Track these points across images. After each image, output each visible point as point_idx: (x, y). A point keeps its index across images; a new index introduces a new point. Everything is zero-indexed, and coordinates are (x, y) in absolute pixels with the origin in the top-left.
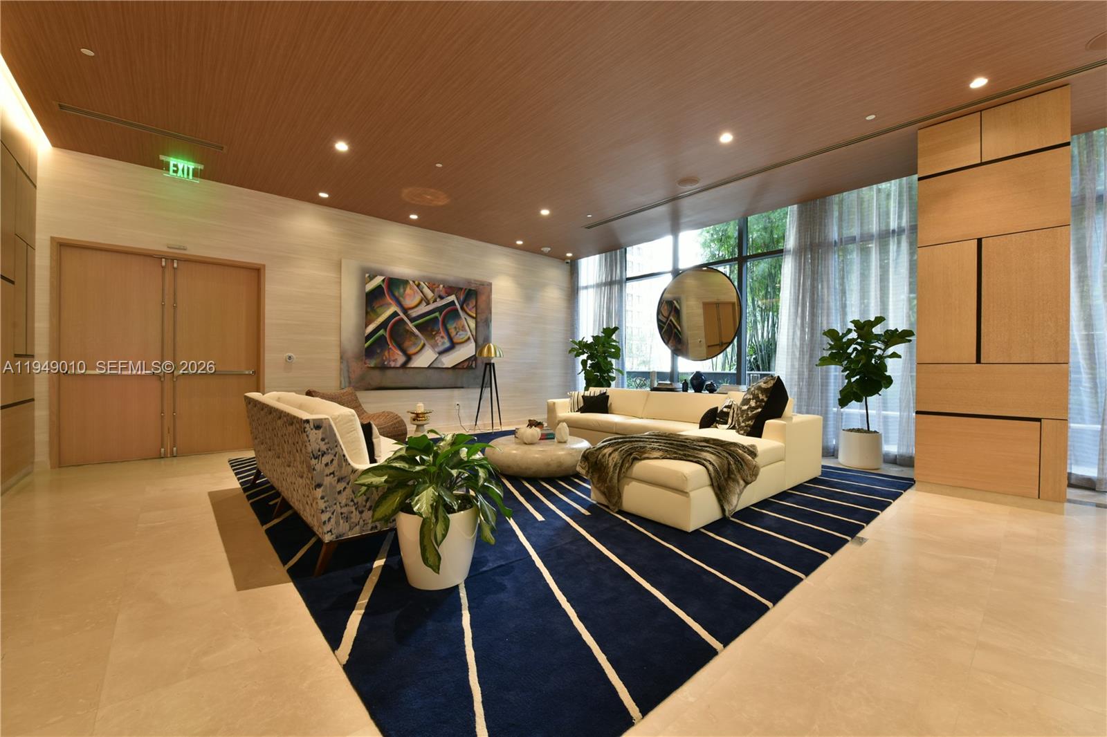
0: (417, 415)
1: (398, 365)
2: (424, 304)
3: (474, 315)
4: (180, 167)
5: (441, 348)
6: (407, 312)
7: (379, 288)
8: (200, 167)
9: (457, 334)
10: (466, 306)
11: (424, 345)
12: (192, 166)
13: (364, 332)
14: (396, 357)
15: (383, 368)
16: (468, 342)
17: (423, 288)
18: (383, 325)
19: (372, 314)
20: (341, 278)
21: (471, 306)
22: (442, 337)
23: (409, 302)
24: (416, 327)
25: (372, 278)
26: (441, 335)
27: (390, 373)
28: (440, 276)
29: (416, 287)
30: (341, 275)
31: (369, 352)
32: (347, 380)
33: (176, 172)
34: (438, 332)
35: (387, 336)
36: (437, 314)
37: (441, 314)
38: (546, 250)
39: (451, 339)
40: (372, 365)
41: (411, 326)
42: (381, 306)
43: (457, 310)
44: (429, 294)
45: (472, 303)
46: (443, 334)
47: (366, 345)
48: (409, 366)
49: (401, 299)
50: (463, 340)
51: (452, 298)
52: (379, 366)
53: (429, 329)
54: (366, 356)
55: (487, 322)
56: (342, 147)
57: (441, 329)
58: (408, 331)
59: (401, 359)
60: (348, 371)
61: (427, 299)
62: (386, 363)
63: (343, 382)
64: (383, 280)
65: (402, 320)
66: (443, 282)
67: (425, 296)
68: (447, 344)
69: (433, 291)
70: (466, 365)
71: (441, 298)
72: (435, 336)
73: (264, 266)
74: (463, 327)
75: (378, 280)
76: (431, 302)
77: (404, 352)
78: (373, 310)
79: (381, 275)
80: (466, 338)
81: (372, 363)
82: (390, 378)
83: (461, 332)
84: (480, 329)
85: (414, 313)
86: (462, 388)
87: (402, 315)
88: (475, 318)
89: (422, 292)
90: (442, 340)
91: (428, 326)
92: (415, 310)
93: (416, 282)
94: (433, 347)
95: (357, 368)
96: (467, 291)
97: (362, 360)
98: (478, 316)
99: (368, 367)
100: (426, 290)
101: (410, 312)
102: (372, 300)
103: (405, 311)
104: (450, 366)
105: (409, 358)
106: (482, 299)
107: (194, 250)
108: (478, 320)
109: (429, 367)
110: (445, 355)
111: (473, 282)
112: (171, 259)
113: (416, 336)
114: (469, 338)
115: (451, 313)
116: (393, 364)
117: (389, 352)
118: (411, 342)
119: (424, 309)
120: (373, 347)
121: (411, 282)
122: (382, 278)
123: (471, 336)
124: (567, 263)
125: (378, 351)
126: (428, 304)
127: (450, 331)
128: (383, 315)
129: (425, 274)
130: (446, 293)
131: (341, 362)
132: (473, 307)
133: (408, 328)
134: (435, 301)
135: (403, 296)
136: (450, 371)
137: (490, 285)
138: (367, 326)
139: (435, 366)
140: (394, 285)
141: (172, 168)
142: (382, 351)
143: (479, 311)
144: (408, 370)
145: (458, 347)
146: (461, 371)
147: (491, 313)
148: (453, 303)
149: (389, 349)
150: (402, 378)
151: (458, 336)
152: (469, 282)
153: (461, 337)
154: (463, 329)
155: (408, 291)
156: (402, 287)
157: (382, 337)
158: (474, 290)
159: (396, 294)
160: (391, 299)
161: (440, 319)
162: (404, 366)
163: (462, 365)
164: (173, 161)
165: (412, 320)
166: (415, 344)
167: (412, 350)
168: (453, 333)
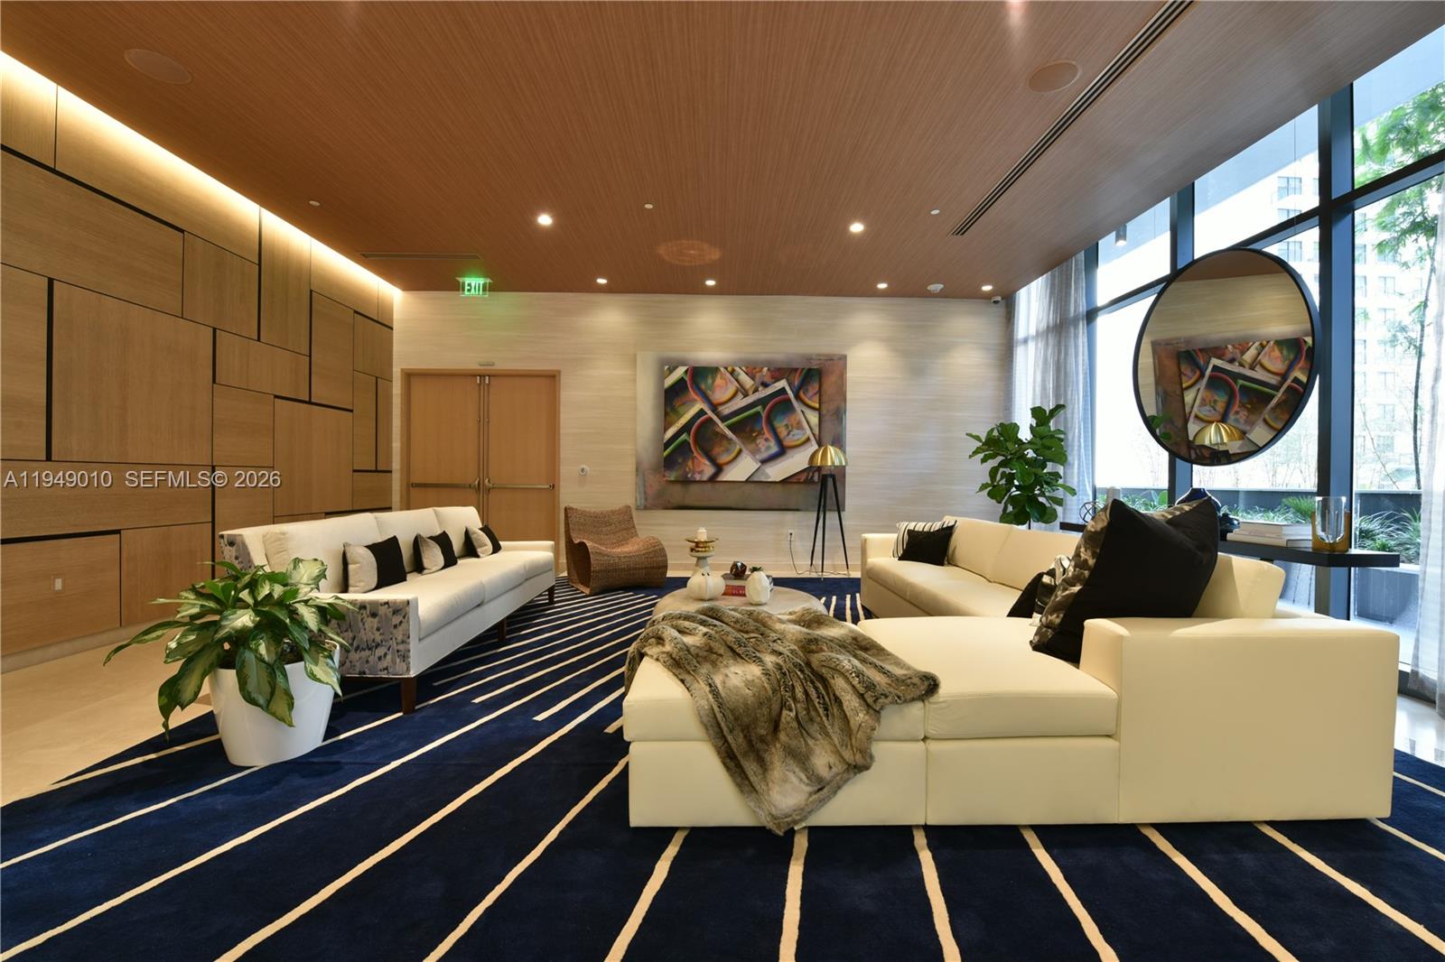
0: (697, 544)
1: (705, 478)
2: (740, 396)
3: (817, 406)
4: (473, 285)
5: (765, 455)
6: (716, 409)
7: (681, 381)
8: (488, 281)
9: (788, 434)
10: (804, 393)
11: (740, 452)
12: (481, 281)
13: (663, 438)
14: (702, 467)
15: (686, 482)
16: (808, 445)
17: (739, 374)
18: (686, 428)
19: (671, 414)
20: (635, 375)
21: (811, 393)
22: (767, 440)
23: (719, 395)
24: (729, 427)
25: (671, 370)
26: (765, 437)
27: (694, 489)
28: (763, 356)
29: (728, 375)
30: (635, 371)
31: (669, 463)
32: (643, 496)
33: (469, 290)
34: (760, 433)
35: (691, 441)
36: (759, 408)
37: (764, 408)
38: (936, 287)
39: (779, 441)
40: (672, 479)
41: (722, 427)
42: (684, 404)
43: (789, 400)
44: (747, 381)
45: (814, 388)
46: (767, 435)
47: (666, 453)
48: (719, 479)
49: (709, 392)
50: (799, 442)
51: (782, 384)
52: (681, 479)
53: (748, 429)
54: (665, 466)
55: (839, 415)
56: (545, 220)
57: (765, 430)
58: (718, 433)
59: (708, 470)
60: (645, 486)
61: (744, 389)
62: (689, 476)
63: (638, 499)
64: (686, 371)
65: (710, 419)
66: (768, 363)
67: (741, 386)
68: (774, 449)
69: (753, 378)
70: (803, 478)
71: (765, 385)
72: (755, 438)
73: (559, 372)
74: (799, 423)
75: (680, 372)
76: (751, 392)
77: (713, 461)
78: (674, 410)
79: (683, 364)
80: (804, 439)
81: (672, 476)
82: (694, 494)
83: (795, 431)
84: (827, 425)
85: (726, 410)
86: (797, 510)
87: (710, 413)
88: (819, 410)
89: (737, 380)
90: (766, 444)
91: (746, 426)
92: (729, 404)
93: (730, 369)
94: (754, 453)
95: (655, 482)
96: (805, 371)
97: (660, 472)
98: (824, 407)
99: (667, 481)
100: (744, 378)
101: (720, 408)
102: (672, 397)
103: (714, 407)
104: (778, 480)
105: (719, 469)
106: (830, 383)
107: (501, 365)
108: (824, 412)
109: (747, 481)
110: (772, 463)
111: (814, 357)
112: (482, 376)
113: (730, 440)
114: (808, 440)
115: (780, 405)
116: (698, 477)
117: (693, 462)
118: (722, 449)
119: (740, 402)
120: (674, 456)
121: (722, 369)
122: (684, 368)
123: (812, 438)
124: (996, 302)
125: (680, 461)
126: (746, 395)
127: (779, 430)
128: (686, 416)
129: (743, 356)
130: (773, 378)
131: (637, 475)
132: (816, 394)
133: (717, 430)
134: (756, 390)
135: (712, 388)
136: (779, 486)
137: (845, 357)
138: (666, 429)
139: (755, 479)
140: (700, 375)
141: (467, 288)
142: (685, 460)
143: (825, 398)
144: (717, 485)
145: (790, 453)
146: (796, 486)
147: (845, 400)
148: (783, 391)
149: (693, 458)
150: (709, 493)
151: (790, 436)
152: (809, 359)
153: (796, 438)
154: (799, 425)
155: (719, 381)
156: (710, 376)
157: (685, 443)
158: (817, 370)
159: (703, 386)
160: (696, 394)
161: (764, 415)
162: (713, 479)
163: (797, 477)
164: (467, 280)
165: (724, 419)
166: (727, 450)
167: (723, 459)
168: (782, 432)
